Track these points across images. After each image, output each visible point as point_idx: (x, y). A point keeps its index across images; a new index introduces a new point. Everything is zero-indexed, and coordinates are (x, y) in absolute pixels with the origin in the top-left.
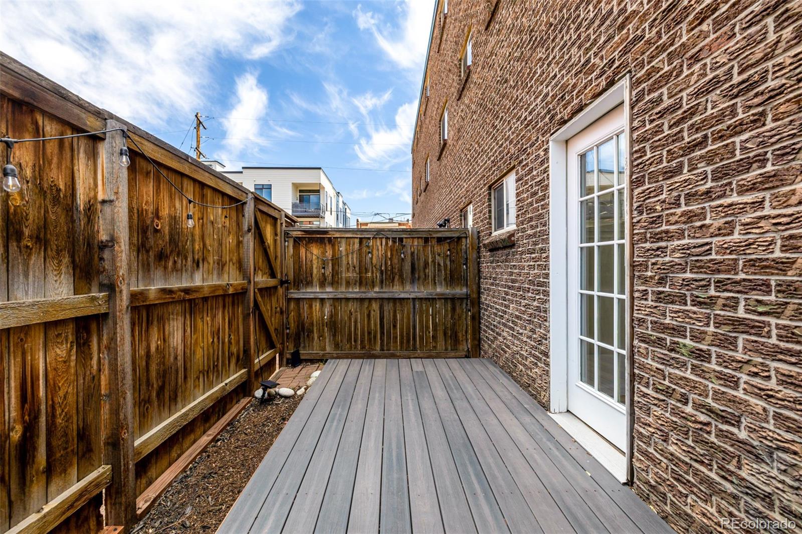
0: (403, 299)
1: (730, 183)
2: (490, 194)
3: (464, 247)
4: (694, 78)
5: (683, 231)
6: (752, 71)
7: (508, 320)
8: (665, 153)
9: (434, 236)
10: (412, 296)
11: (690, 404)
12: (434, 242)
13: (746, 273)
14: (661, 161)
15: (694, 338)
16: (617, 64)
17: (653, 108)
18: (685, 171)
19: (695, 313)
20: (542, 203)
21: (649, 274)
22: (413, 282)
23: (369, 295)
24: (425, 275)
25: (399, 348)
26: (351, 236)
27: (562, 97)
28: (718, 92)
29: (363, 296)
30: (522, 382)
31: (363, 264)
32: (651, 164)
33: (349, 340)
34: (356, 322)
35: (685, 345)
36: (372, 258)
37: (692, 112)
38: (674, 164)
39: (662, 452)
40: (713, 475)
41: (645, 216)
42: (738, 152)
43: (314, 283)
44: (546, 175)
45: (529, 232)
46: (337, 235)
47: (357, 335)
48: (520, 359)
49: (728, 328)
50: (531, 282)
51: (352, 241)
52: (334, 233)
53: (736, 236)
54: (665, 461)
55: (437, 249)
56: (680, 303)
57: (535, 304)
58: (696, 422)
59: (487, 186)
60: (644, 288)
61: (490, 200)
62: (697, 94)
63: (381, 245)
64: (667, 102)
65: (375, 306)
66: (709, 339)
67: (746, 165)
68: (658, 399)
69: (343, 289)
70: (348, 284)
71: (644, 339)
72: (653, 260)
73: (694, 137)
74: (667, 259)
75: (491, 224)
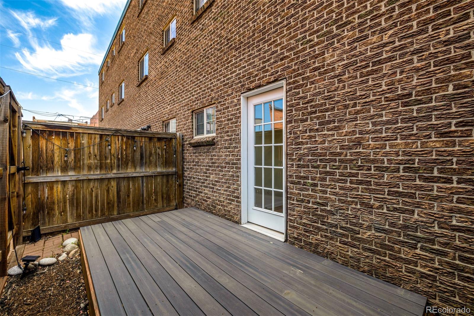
0: (135, 177)
1: (324, 127)
2: (192, 115)
3: (174, 144)
4: (312, 89)
5: (308, 142)
6: (331, 93)
7: (209, 184)
8: (301, 113)
9: (156, 136)
10: (142, 175)
11: (311, 203)
12: (156, 140)
13: (330, 156)
14: (299, 116)
15: (312, 179)
16: (279, 73)
17: (296, 95)
18: (309, 121)
19: (313, 171)
20: (236, 125)
21: (294, 157)
22: (141, 165)
23: (109, 176)
24: (150, 161)
25: (132, 210)
26: (93, 132)
27: (249, 77)
28: (320, 96)
29: (104, 177)
30: (220, 214)
31: (103, 153)
32: (295, 116)
33: (91, 211)
34: (97, 197)
35: (309, 183)
36: (110, 150)
37: (312, 100)
38: (305, 117)
39: (300, 224)
40: (319, 225)
41: (292, 135)
42: (327, 118)
43: (56, 169)
44: (238, 111)
45: (226, 138)
46: (80, 131)
47: (98, 206)
48: (219, 203)
49: (324, 175)
50: (227, 163)
51: (93, 136)
52: (77, 129)
53: (326, 144)
54: (301, 226)
55: (158, 145)
56: (307, 168)
57: (230, 173)
58: (313, 208)
59: (191, 111)
60: (292, 163)
61: (192, 118)
62: (314, 95)
63: (118, 140)
64: (301, 95)
65: (114, 184)
66: (317, 179)
67: (329, 122)
68: (299, 204)
69: (85, 172)
70: (90, 168)
71: (292, 183)
72: (296, 152)
73: (312, 110)
74: (302, 152)
75: (193, 132)
